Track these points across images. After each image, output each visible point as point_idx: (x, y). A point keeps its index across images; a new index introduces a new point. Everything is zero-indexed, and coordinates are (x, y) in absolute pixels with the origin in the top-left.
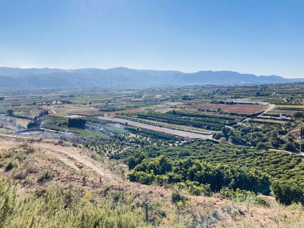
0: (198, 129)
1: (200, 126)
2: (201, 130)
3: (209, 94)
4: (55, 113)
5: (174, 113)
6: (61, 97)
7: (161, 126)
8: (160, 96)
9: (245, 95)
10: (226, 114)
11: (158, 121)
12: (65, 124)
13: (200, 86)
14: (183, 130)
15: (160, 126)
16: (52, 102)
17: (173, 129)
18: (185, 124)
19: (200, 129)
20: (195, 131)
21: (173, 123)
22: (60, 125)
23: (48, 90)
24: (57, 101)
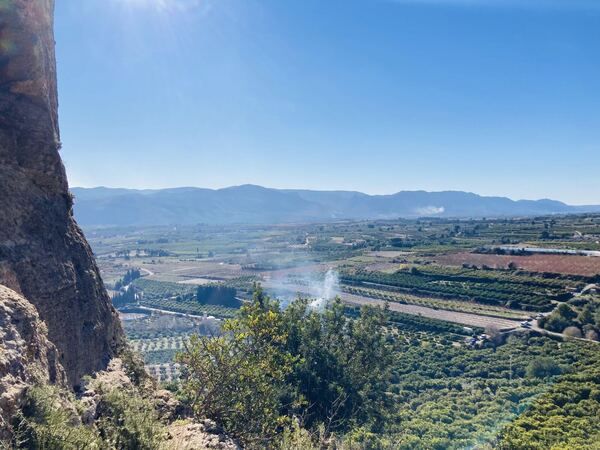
0: (492, 308)
1: (494, 302)
2: (500, 311)
3: (443, 236)
4: (151, 274)
5: (415, 272)
6: (141, 242)
7: (403, 303)
8: (342, 239)
9: (517, 237)
10: (532, 274)
11: (388, 290)
12: (189, 297)
13: (410, 221)
14: (461, 311)
15: (401, 303)
16: (129, 252)
17: (436, 309)
18: (457, 297)
19: (497, 309)
20: (489, 313)
21: (428, 295)
22: (178, 300)
23: (108, 229)
24: (139, 250)
